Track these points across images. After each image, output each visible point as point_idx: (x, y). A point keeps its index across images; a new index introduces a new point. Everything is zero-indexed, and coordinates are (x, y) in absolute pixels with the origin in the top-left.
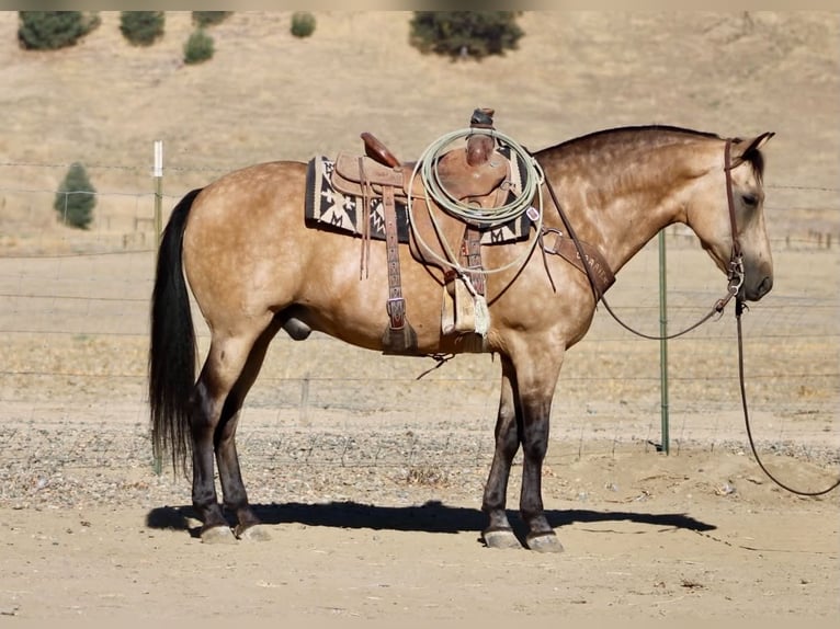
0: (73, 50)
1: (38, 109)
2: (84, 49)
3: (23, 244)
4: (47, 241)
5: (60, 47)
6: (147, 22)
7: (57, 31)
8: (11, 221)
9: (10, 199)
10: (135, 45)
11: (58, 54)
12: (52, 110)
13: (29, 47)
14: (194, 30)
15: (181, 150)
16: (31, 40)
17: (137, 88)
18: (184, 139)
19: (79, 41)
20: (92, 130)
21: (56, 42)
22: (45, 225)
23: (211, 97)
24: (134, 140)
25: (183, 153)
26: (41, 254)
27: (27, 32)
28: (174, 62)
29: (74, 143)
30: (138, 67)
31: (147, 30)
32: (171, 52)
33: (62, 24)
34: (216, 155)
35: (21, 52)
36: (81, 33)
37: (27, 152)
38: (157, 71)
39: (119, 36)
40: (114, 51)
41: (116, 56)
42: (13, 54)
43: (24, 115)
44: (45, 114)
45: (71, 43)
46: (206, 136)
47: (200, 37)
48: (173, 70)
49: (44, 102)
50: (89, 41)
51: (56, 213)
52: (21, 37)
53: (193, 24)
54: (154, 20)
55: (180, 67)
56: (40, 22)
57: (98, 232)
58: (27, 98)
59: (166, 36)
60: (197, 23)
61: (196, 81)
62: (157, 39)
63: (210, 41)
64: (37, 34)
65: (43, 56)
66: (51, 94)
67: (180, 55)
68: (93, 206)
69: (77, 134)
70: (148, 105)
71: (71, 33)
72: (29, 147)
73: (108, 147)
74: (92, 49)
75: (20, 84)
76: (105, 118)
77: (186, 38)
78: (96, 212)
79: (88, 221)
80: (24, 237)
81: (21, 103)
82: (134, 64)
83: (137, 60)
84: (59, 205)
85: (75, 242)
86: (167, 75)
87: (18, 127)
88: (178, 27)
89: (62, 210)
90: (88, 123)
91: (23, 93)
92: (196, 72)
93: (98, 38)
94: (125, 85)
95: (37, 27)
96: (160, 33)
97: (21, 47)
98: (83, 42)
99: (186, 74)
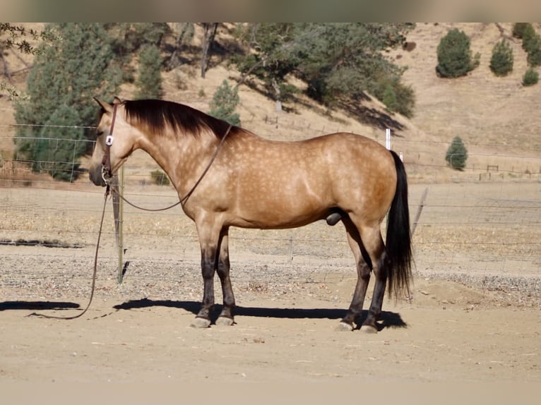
0: (465, 78)
1: (447, 108)
2: (472, 78)
3: (427, 177)
4: (440, 177)
5: (458, 76)
6: (504, 64)
7: (458, 68)
8: (422, 165)
9: (422, 154)
10: (498, 76)
11: (457, 80)
12: (454, 109)
13: (443, 76)
14: (528, 68)
15: (519, 131)
16: (444, 73)
17: (498, 98)
18: (521, 125)
19: (468, 73)
20: (474, 120)
21: (456, 75)
22: (440, 168)
23: (536, 103)
24: (496, 125)
25: (521, 133)
26: (436, 182)
27: (441, 68)
28: (518, 85)
29: (464, 126)
30: (499, 87)
31: (504, 68)
32: (516, 80)
33: (459, 65)
34: (538, 134)
35: (438, 79)
36: (470, 69)
37: (439, 131)
38: (509, 89)
39: (489, 71)
40: (486, 79)
41: (487, 81)
42: (435, 80)
43: (439, 111)
44: (450, 111)
45: (465, 74)
46: (534, 124)
47: (532, 72)
48: (517, 89)
49: (450, 104)
50: (474, 73)
51: (446, 163)
52: (438, 70)
53: (528, 65)
54: (507, 63)
55: (520, 88)
56: (449, 63)
57: (468, 172)
58: (441, 103)
59: (514, 72)
60: (530, 65)
61: (529, 95)
62: (509, 73)
63: (537, 74)
64: (446, 70)
65: (450, 81)
66: (454, 101)
67: (521, 80)
68: (466, 159)
69: (466, 122)
70: (504, 107)
71: (464, 70)
72: (441, 128)
73: (482, 129)
74: (476, 78)
75: (437, 96)
76: (482, 114)
77: (524, 73)
78: (468, 162)
79: (463, 166)
80: (428, 174)
81: (437, 105)
82: (497, 85)
83: (499, 83)
84: (447, 158)
85: (455, 177)
86: (514, 92)
87: (435, 118)
88: (520, 67)
89: (449, 161)
90: (472, 116)
91: (439, 100)
92: (529, 90)
93: (479, 72)
94: (492, 97)
95: (447, 66)
96: (510, 70)
97: (438, 76)
98: (471, 74)
99: (524, 91)
